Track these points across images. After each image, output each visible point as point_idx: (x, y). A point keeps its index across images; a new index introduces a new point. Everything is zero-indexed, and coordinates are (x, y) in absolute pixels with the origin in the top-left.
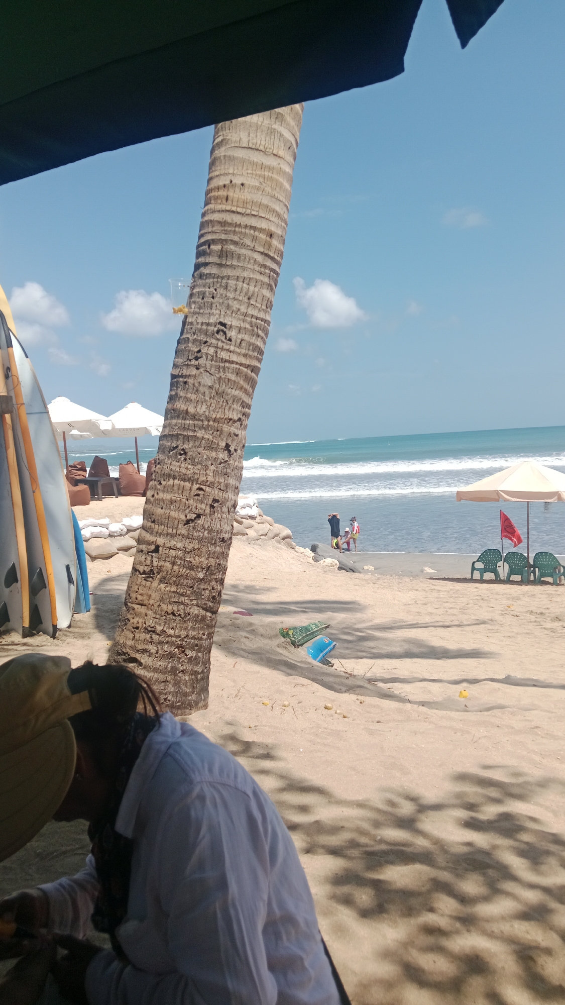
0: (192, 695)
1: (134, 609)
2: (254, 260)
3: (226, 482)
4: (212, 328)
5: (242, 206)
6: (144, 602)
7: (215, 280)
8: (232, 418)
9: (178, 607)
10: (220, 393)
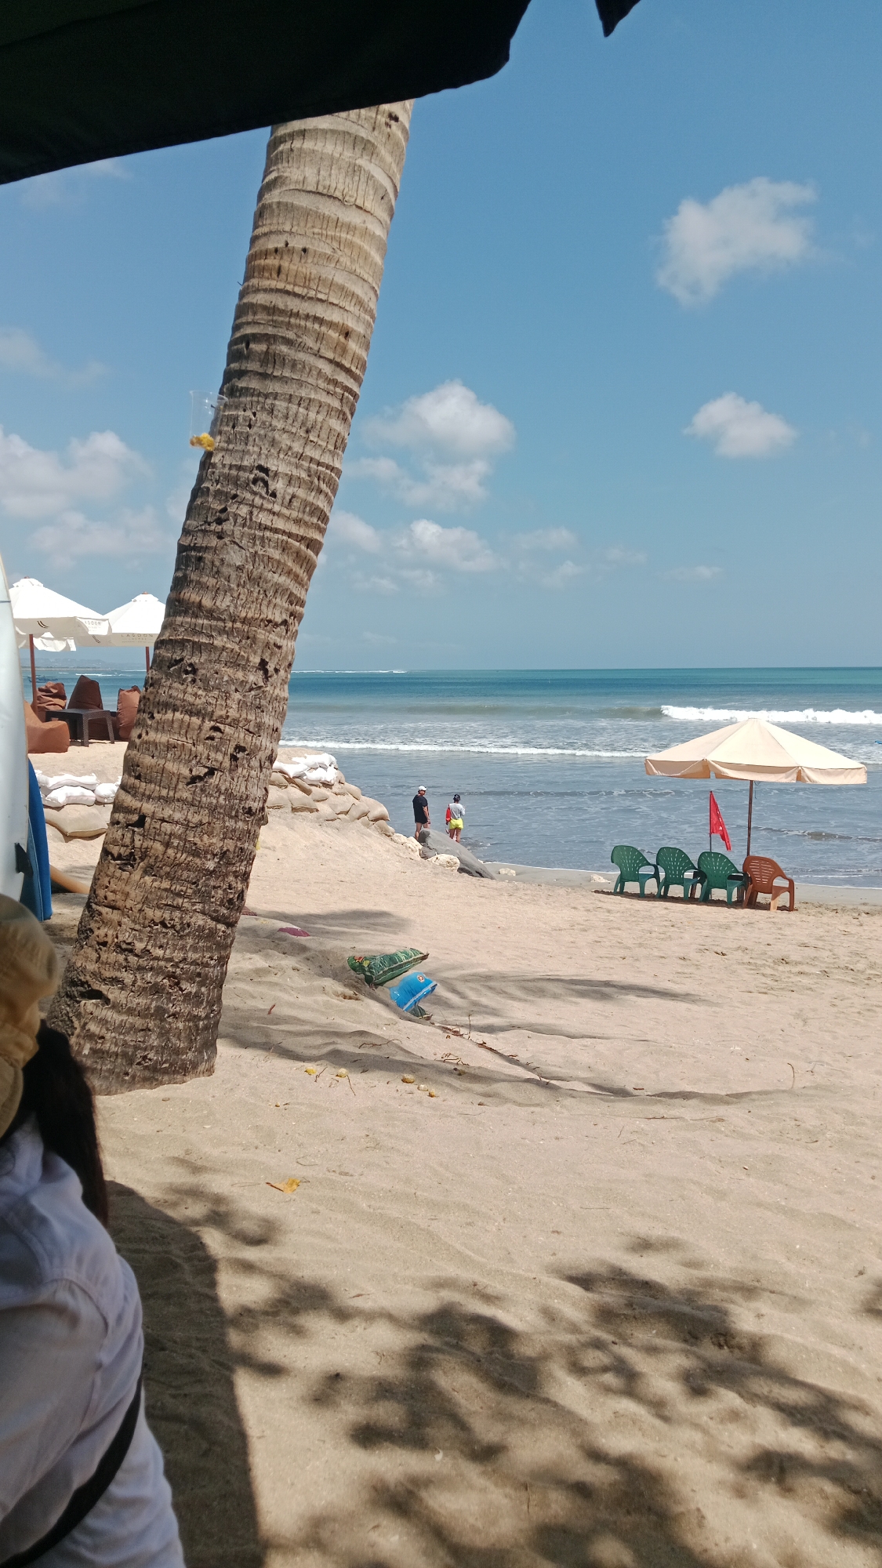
0: (187, 1053)
1: (100, 914)
2: (318, 371)
3: (258, 720)
4: (247, 475)
5: (302, 284)
6: (117, 904)
7: (255, 399)
8: (272, 619)
9: (171, 913)
10: (254, 579)
